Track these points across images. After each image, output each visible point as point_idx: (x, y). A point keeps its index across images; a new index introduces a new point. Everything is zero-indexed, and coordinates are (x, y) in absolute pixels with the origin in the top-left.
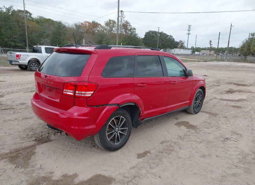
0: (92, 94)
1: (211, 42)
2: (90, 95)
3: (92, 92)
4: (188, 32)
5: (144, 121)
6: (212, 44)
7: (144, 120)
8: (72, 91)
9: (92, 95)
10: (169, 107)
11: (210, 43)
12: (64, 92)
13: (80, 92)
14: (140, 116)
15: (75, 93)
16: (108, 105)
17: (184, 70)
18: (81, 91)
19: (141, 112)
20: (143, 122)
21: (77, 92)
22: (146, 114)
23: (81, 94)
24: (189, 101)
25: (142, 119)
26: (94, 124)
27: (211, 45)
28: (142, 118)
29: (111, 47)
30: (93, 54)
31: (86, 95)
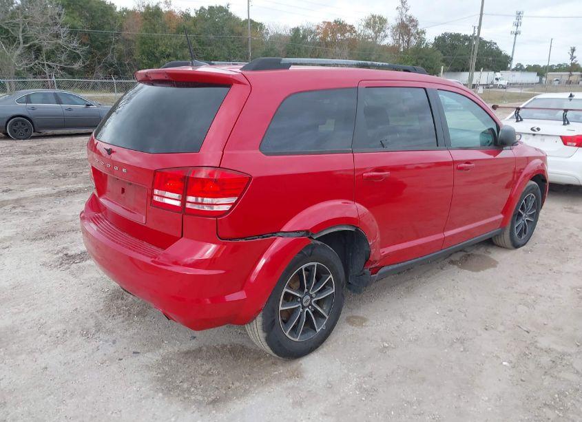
0: (233, 205)
1: (573, 50)
2: (226, 208)
3: (233, 200)
4: (514, 29)
5: (379, 274)
6: (575, 57)
7: (381, 271)
8: (176, 196)
9: (231, 209)
10: (448, 233)
11: (573, 53)
12: (156, 199)
13: (200, 199)
14: (367, 261)
15: (184, 201)
16: (279, 234)
17: (492, 130)
18: (203, 197)
19: (373, 251)
20: (376, 279)
21: (191, 199)
22: (385, 256)
23: (202, 204)
24: (501, 216)
25: (375, 271)
26: (242, 289)
27: (573, 57)
28: (373, 266)
29: (290, 65)
30: (235, 86)
31: (216, 208)
